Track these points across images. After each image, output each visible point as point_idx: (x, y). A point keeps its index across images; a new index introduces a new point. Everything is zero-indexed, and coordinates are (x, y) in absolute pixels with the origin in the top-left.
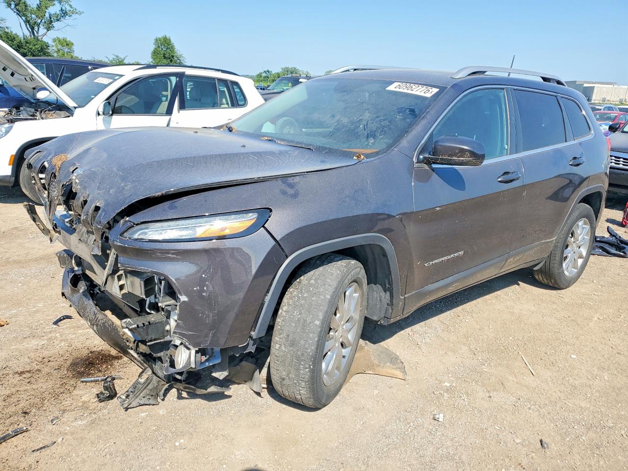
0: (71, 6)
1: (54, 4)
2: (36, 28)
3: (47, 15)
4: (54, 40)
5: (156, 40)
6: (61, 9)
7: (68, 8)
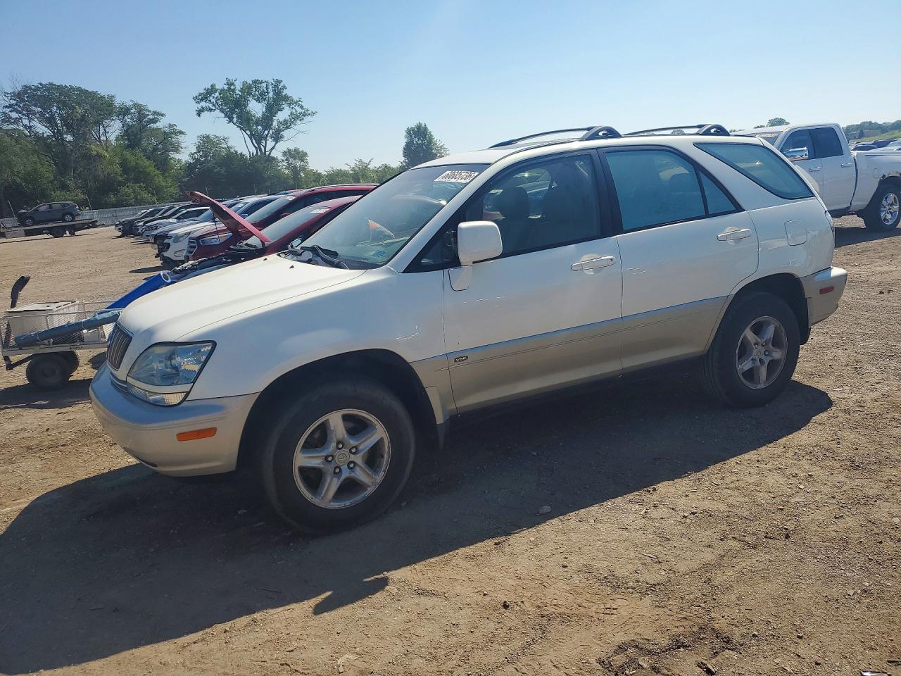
0: (302, 107)
1: (283, 108)
2: (263, 142)
3: (275, 124)
4: (285, 154)
5: (408, 131)
6: (291, 114)
7: (299, 110)
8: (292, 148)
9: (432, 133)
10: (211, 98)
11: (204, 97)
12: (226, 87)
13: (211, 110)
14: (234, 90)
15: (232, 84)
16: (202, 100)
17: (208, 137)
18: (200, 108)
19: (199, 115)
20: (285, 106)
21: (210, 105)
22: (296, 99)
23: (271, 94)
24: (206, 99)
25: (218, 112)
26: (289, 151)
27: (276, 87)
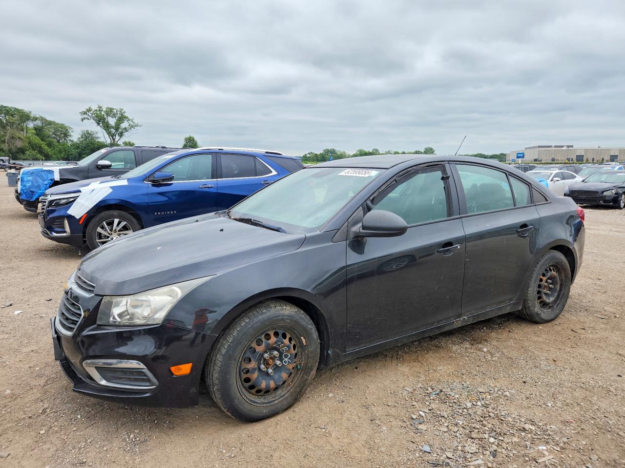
0: (133, 122)
1: (123, 122)
2: (114, 137)
3: (121, 129)
4: (124, 143)
5: (186, 139)
6: (129, 125)
7: (133, 124)
8: (127, 141)
9: (197, 141)
10: (89, 113)
11: (85, 113)
12: (98, 109)
13: (88, 119)
14: (102, 111)
15: (101, 108)
17: (87, 131)
18: (83, 117)
19: (82, 121)
20: (125, 121)
21: (89, 117)
22: (130, 118)
23: (119, 115)
24: (86, 114)
25: (92, 120)
26: (126, 142)
27: (121, 112)
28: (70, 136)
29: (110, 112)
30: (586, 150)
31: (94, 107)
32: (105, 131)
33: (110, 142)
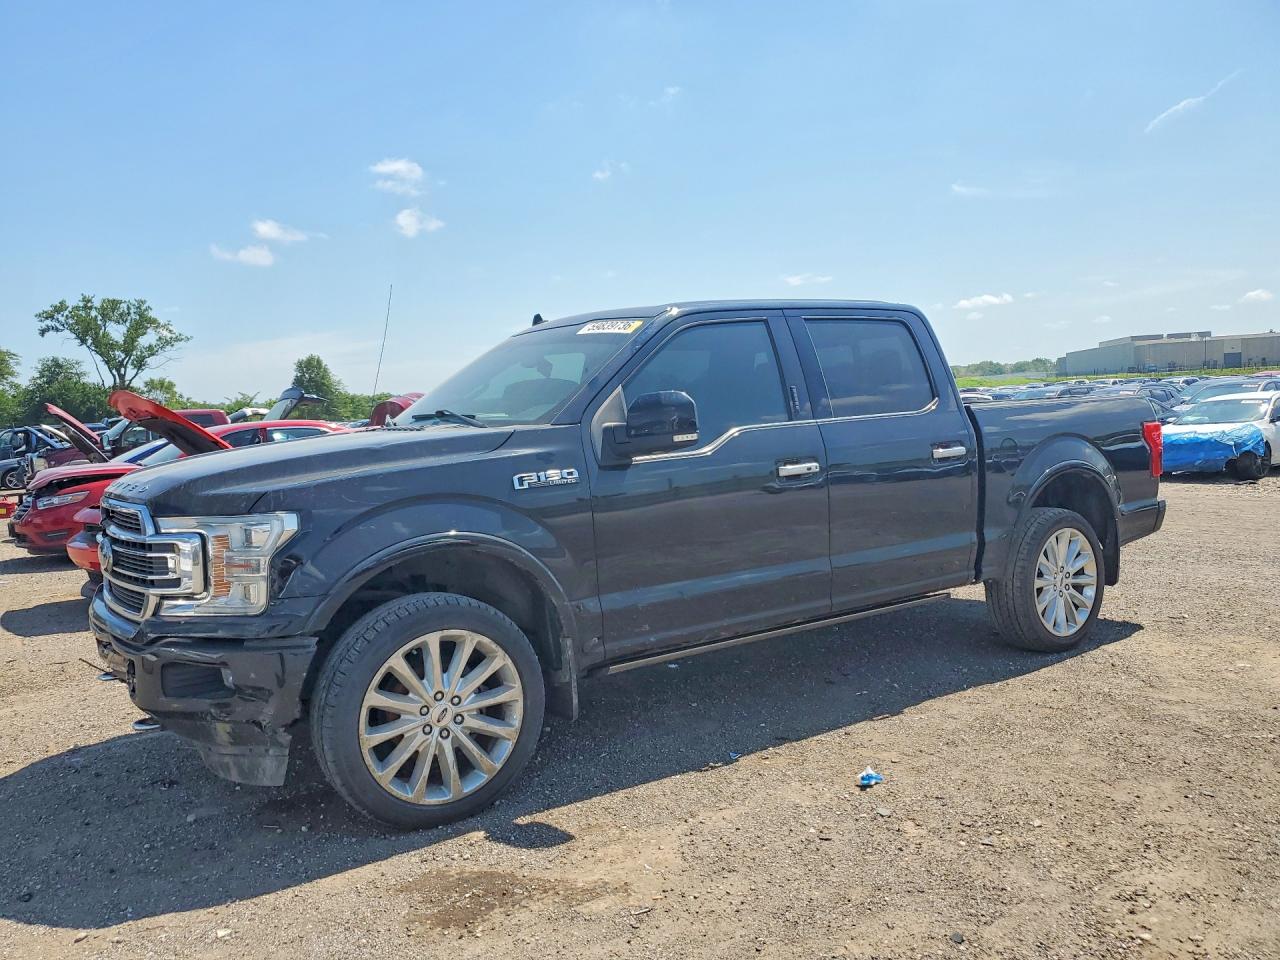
0: (170, 331)
1: (145, 333)
2: (123, 370)
3: (138, 349)
4: (147, 384)
5: (299, 363)
6: (160, 338)
7: (169, 335)
8: (156, 378)
9: (328, 367)
10: (60, 317)
11: (50, 314)
12: (81, 304)
13: (57, 330)
14: (91, 308)
15: (89, 301)
16: (47, 318)
17: (55, 361)
18: (44, 327)
19: (43, 336)
20: (148, 330)
21: (58, 325)
22: (162, 323)
23: (133, 316)
24: (52, 317)
25: (67, 333)
26: (152, 381)
27: (139, 308)
28: (12, 374)
29: (110, 309)
30: (1246, 341)
31: (73, 301)
32: (98, 358)
33: (111, 383)
